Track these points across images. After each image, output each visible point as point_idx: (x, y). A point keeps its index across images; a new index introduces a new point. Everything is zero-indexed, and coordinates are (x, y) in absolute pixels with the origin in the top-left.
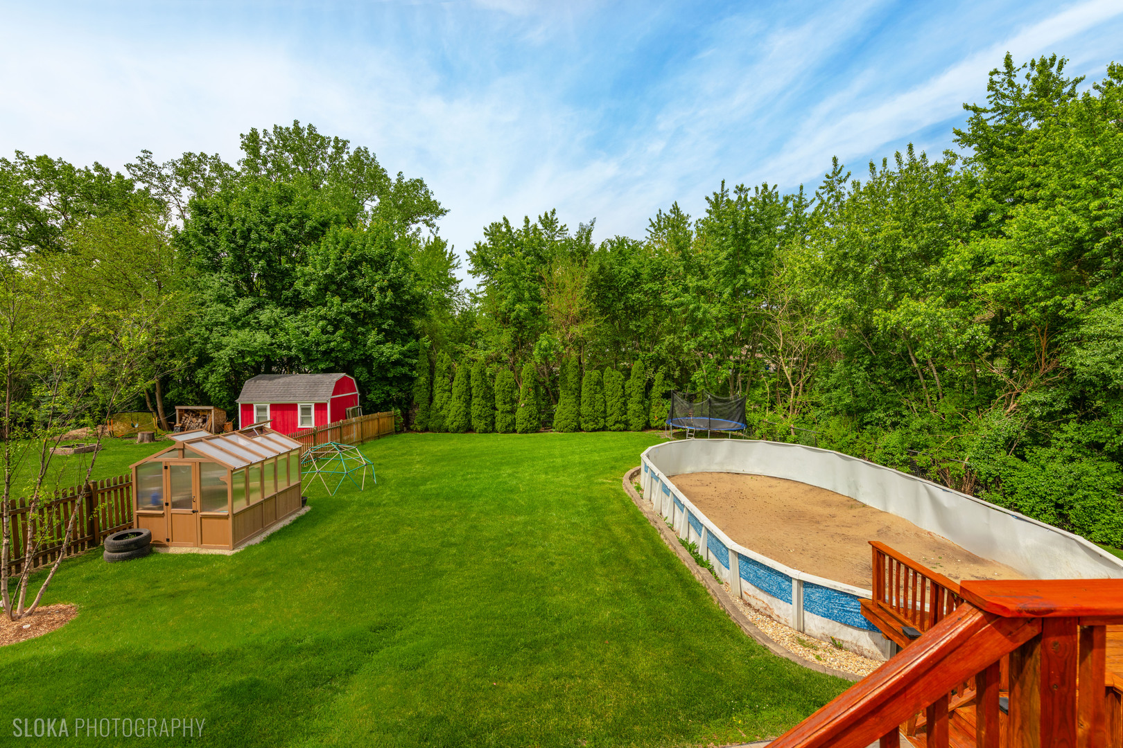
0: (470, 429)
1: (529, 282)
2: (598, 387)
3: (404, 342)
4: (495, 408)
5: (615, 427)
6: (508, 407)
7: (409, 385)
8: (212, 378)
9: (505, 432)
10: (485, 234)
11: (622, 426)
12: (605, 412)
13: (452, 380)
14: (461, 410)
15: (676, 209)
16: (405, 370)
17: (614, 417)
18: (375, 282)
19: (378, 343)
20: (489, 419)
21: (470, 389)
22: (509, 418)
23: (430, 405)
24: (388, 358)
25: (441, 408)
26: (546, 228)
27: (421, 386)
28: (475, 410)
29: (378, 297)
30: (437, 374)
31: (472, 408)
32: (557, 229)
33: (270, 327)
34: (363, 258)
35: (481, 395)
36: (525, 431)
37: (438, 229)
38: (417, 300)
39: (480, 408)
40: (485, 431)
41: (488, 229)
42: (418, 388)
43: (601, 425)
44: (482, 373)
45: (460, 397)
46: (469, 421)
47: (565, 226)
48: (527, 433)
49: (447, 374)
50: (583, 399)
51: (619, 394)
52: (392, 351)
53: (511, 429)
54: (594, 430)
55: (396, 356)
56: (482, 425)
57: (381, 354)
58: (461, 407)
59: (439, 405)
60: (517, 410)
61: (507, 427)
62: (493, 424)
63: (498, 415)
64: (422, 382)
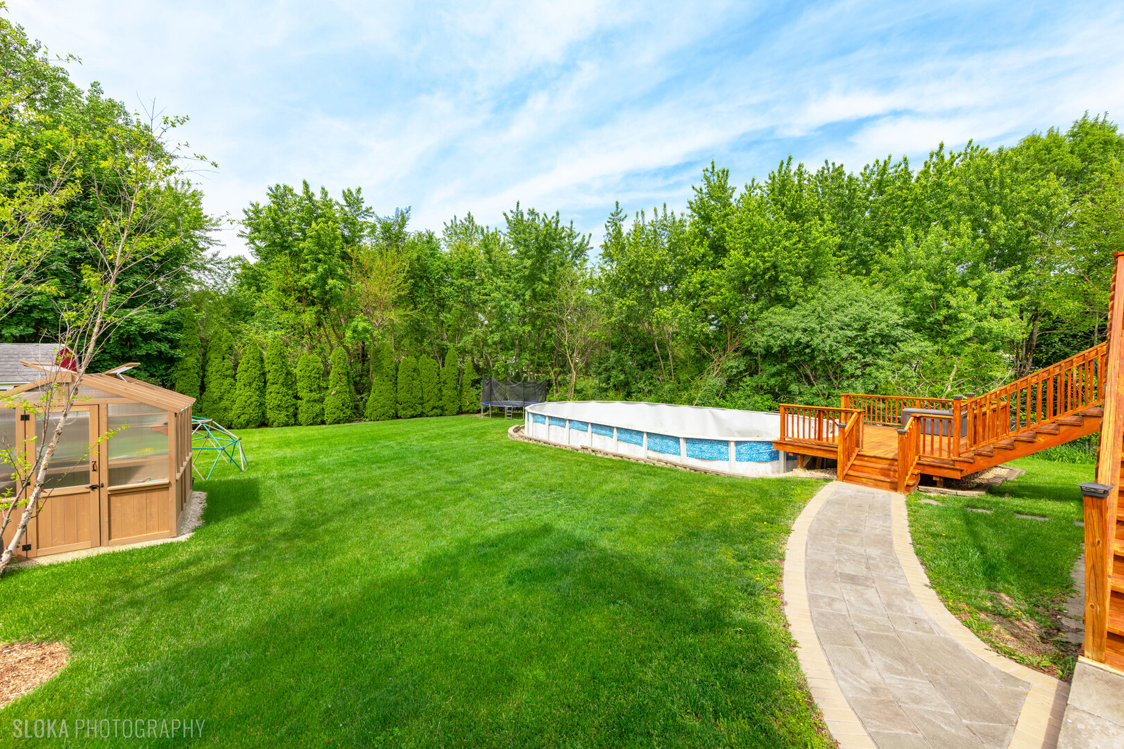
0: (263, 423)
2: (415, 374)
4: (297, 397)
5: (432, 413)
6: (315, 395)
7: (167, 369)
9: (311, 424)
11: (439, 411)
12: (422, 398)
13: (235, 365)
14: (253, 400)
15: (470, 218)
16: (164, 347)
17: (431, 403)
20: (291, 410)
21: (264, 374)
22: (318, 407)
23: (201, 394)
25: (221, 398)
26: (350, 205)
27: (187, 366)
28: (271, 399)
30: (212, 355)
31: (268, 397)
32: (362, 209)
35: (281, 380)
36: (330, 424)
39: (280, 397)
40: (287, 425)
42: (184, 372)
43: (419, 412)
44: (279, 355)
45: (250, 384)
46: (263, 413)
48: (339, 423)
49: (227, 356)
50: (399, 386)
51: (436, 380)
53: (319, 420)
54: (412, 417)
55: (152, 327)
56: (282, 417)
57: (130, 322)
58: (251, 397)
59: (216, 395)
60: (327, 399)
61: (314, 418)
62: (295, 415)
63: (302, 405)
64: (190, 365)
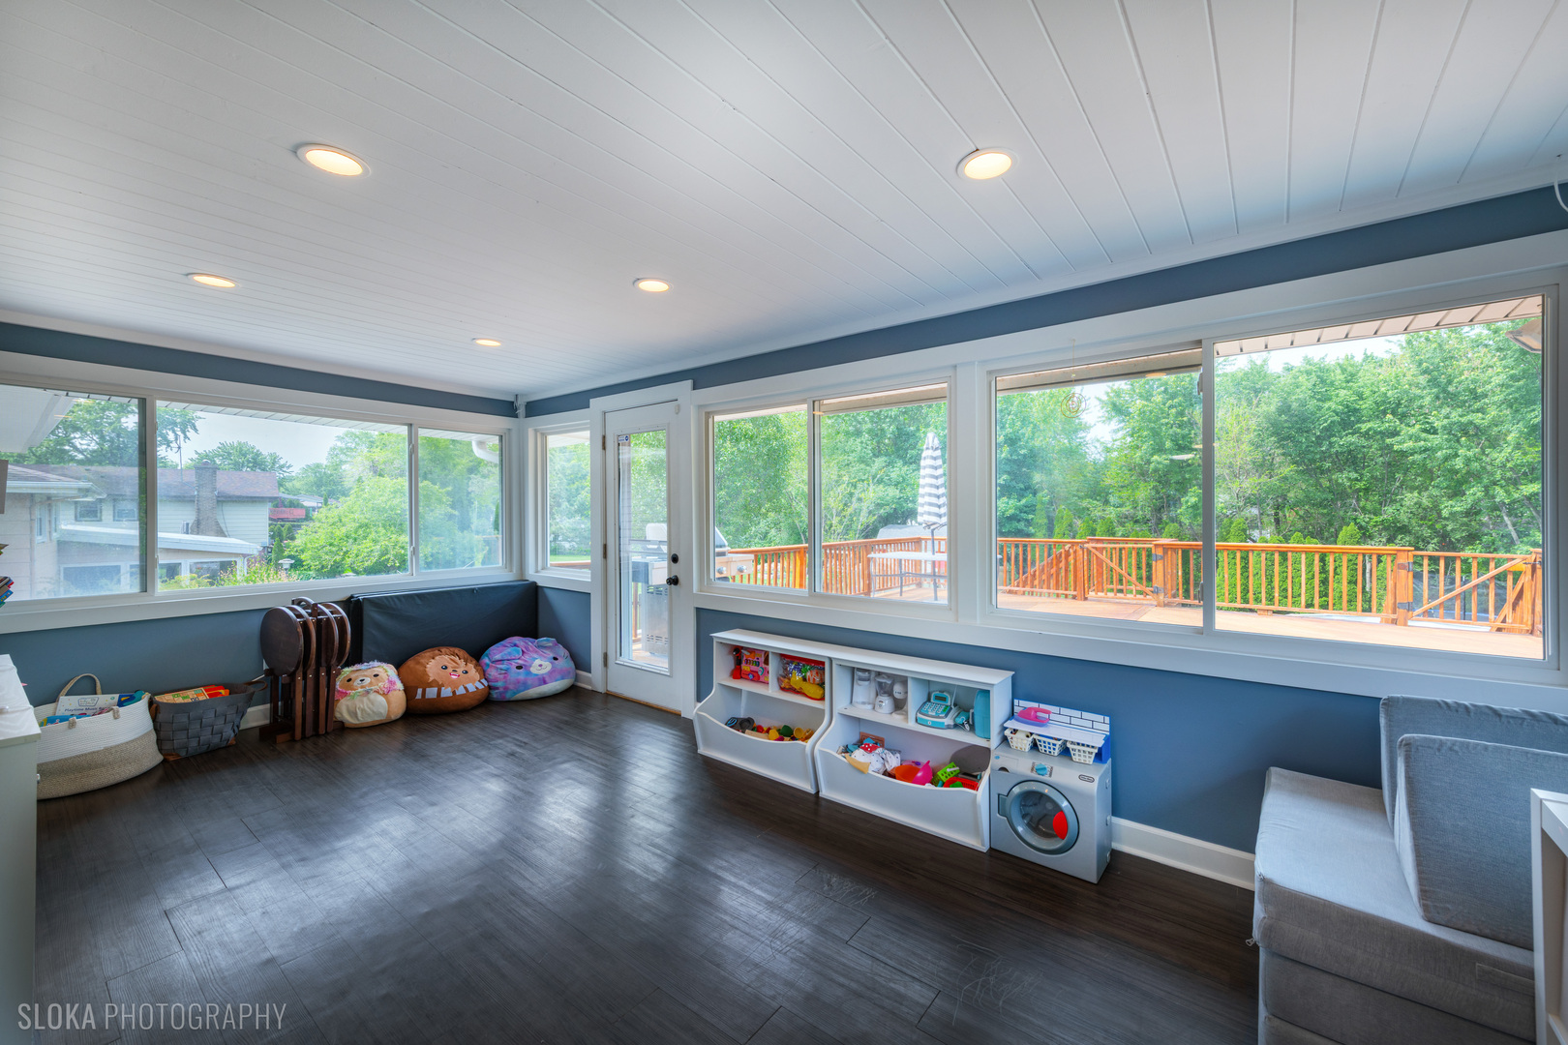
3: (1021, 497)
24: (1003, 513)
33: (899, 483)
38: (1033, 455)
49: (1067, 532)
55: (1011, 512)
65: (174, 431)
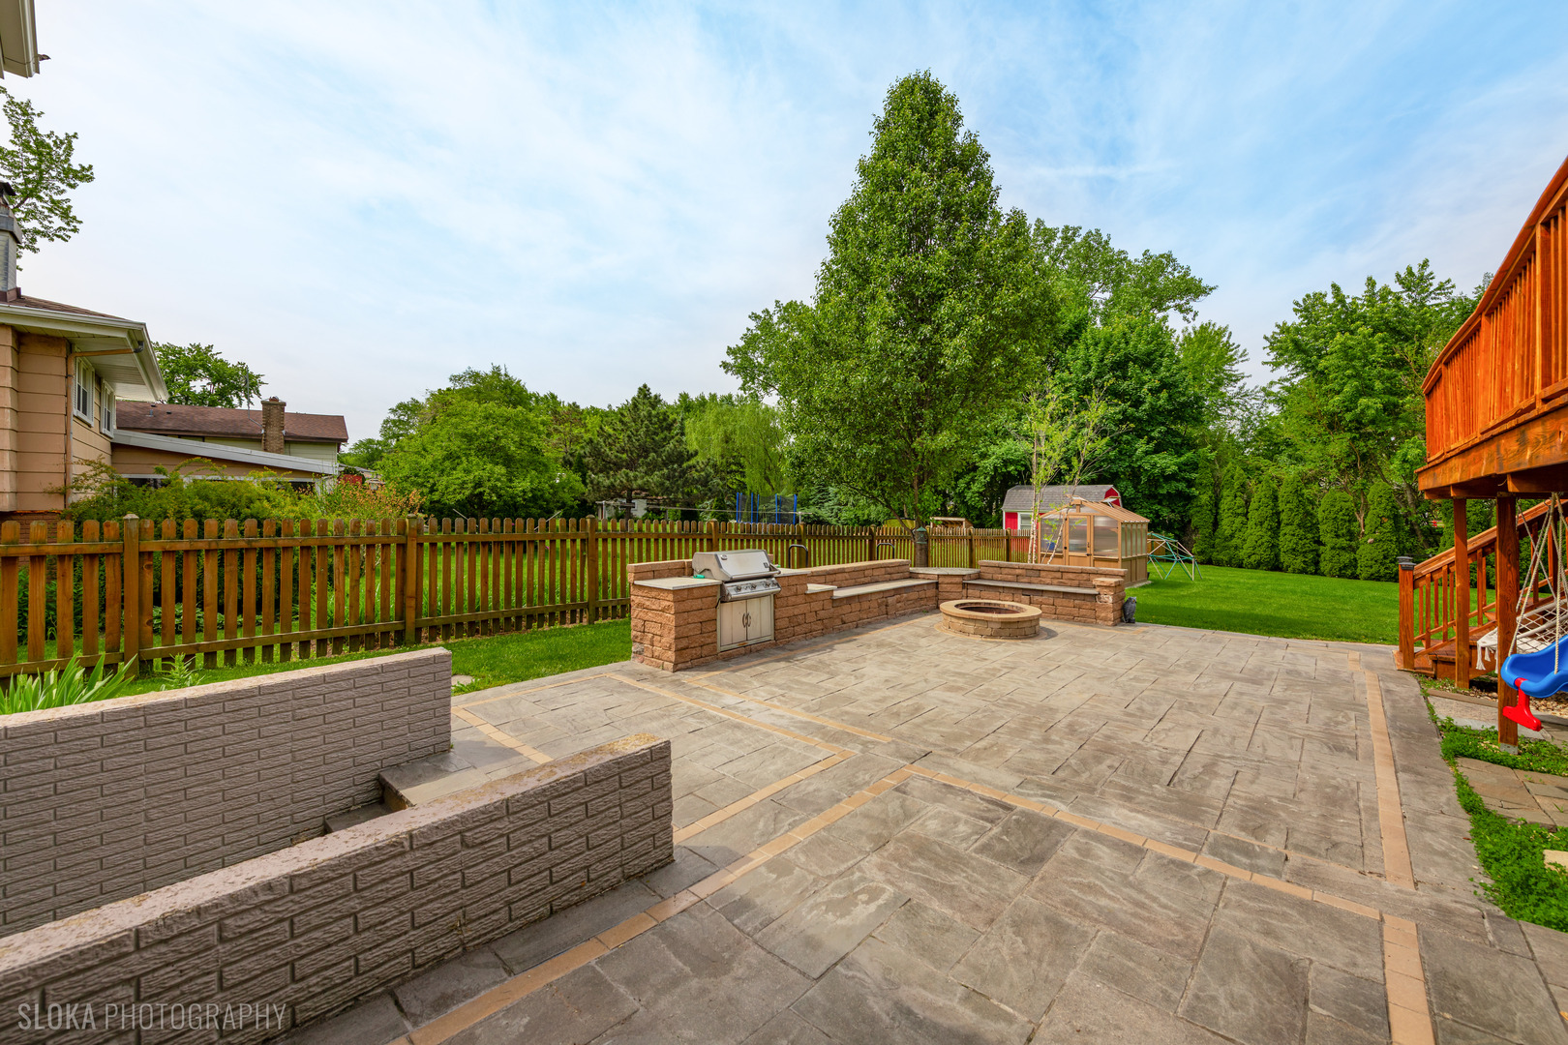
0: (1276, 566)
1: (1379, 368)
3: (1180, 453)
4: (1319, 542)
6: (1343, 542)
7: (1184, 506)
8: (975, 487)
9: (1338, 577)
10: (1295, 310)
13: (1247, 503)
14: (1264, 540)
16: (1182, 486)
18: (1144, 383)
19: (1147, 453)
20: (1311, 556)
21: (1278, 514)
23: (1214, 531)
24: (1162, 471)
25: (1232, 536)
26: (1409, 289)
27: (1201, 507)
28: (1286, 541)
29: (1149, 399)
30: (1224, 493)
31: (1281, 538)
32: (1432, 289)
34: (1127, 358)
35: (1297, 521)
36: (1365, 579)
37: (1196, 314)
38: (1193, 403)
39: (1295, 539)
40: (1303, 571)
41: (1301, 303)
42: (1197, 509)
44: (1297, 492)
45: (1261, 523)
46: (1277, 556)
47: (1449, 281)
48: (1378, 580)
49: (1239, 494)
52: (1167, 462)
53: (1349, 572)
55: (1170, 470)
56: (1299, 562)
57: (1154, 465)
58: (1262, 536)
59: (1228, 532)
60: (1361, 547)
61: (1340, 570)
62: (1317, 563)
63: (1326, 552)
64: (1203, 502)
65: (238, 396)
